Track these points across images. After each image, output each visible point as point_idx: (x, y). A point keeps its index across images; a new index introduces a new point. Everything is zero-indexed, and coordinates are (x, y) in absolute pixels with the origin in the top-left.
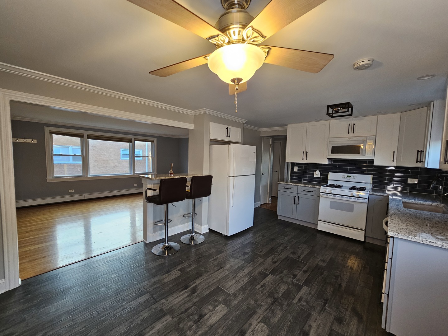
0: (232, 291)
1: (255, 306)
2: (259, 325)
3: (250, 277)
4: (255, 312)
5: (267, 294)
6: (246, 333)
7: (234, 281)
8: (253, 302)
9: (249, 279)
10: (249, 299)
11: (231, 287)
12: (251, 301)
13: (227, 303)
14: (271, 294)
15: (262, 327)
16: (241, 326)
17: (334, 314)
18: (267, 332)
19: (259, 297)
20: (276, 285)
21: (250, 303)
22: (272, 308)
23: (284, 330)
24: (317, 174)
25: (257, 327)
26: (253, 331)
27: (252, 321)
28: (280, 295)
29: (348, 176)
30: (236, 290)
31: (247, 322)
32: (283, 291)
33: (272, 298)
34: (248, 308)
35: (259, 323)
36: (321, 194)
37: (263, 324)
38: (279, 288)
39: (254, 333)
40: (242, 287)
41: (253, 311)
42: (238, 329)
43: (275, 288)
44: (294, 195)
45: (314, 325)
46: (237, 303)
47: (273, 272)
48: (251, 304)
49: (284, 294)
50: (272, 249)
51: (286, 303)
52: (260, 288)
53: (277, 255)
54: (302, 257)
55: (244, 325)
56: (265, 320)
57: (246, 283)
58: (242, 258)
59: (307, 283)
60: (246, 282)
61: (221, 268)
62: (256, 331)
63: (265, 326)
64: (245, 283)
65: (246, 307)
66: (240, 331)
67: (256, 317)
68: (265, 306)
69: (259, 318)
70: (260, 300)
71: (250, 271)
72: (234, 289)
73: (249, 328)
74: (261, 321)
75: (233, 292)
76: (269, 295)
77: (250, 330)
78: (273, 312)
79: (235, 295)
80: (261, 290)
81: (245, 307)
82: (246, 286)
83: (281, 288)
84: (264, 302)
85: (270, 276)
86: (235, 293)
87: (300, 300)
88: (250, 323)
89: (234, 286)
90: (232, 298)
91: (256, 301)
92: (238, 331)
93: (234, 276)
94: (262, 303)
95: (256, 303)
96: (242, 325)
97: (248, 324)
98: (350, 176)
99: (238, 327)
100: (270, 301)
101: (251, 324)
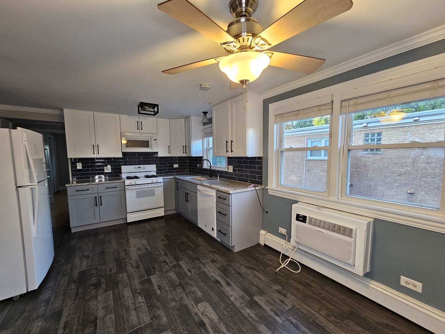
0: (146, 319)
1: (179, 303)
2: (199, 307)
3: (141, 294)
4: (186, 306)
5: (171, 289)
6: (203, 321)
7: (133, 313)
8: (174, 303)
9: (142, 296)
10: (169, 306)
11: (140, 318)
12: (171, 304)
13: (160, 330)
14: (173, 286)
15: (202, 305)
16: (194, 323)
17: (208, 261)
18: (208, 304)
19: (171, 297)
20: (165, 278)
21: (173, 306)
22: (188, 291)
23: (210, 292)
24: (108, 169)
25: (201, 310)
26: (203, 314)
27: (193, 312)
28: (178, 280)
29: (138, 167)
30: (148, 314)
31: (192, 316)
32: (175, 276)
33: (178, 287)
34: (178, 310)
35: (197, 307)
36: (126, 187)
37: (200, 304)
38: (171, 278)
39: (205, 314)
40: (148, 307)
41: (184, 308)
42: (196, 326)
43: (169, 280)
44: (94, 196)
45: (213, 274)
46: (167, 318)
47: (149, 273)
48: (175, 306)
49: (178, 277)
50: (116, 260)
51: (188, 280)
52: (160, 291)
53: (129, 261)
54: (148, 247)
55: (194, 320)
56: (197, 301)
57: (146, 301)
58: (101, 291)
59: (177, 259)
60: (144, 299)
61: (95, 322)
62: (204, 312)
63: (202, 303)
64: (144, 302)
65: (176, 311)
66: (199, 326)
67: (190, 307)
68: (183, 295)
69: (193, 305)
70: (175, 297)
71: (132, 291)
72: (145, 315)
73: (199, 317)
74: (196, 305)
75: (149, 318)
76: (173, 288)
77: (201, 316)
78: (192, 292)
79: (154, 317)
80: (163, 291)
81: (175, 313)
82: (150, 303)
83: (171, 277)
84: (178, 294)
85: (152, 278)
86: (152, 316)
87: (190, 271)
88: (194, 314)
89: (140, 314)
90: (156, 322)
91: (174, 300)
92: (198, 327)
93: (124, 309)
94: (179, 297)
95: (177, 301)
96: (193, 321)
97: (194, 316)
98: (140, 167)
99: (194, 327)
100: (179, 290)
101: (196, 314)
